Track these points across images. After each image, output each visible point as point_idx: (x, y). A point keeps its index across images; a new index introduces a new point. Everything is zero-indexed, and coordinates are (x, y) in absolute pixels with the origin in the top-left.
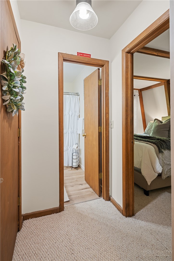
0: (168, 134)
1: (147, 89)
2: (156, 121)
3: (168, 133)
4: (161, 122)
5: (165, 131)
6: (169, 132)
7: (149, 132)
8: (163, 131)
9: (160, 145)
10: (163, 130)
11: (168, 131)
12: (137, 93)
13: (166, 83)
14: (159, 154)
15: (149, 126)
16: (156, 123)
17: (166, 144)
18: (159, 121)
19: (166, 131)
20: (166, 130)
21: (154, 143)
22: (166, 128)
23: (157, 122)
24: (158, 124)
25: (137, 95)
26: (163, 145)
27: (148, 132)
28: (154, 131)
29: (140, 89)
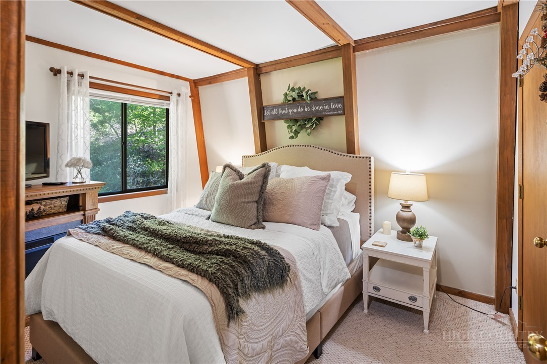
0: (256, 213)
1: (210, 83)
2: (228, 170)
3: (255, 210)
4: (241, 177)
5: (248, 202)
6: (258, 207)
7: (210, 204)
8: (244, 203)
9: (232, 281)
10: (243, 200)
11: (256, 202)
12: (187, 89)
13: (252, 72)
14: (228, 326)
15: (211, 183)
16: (228, 179)
17: (252, 272)
18: (235, 170)
19: (251, 202)
20: (251, 200)
21: (211, 278)
22: (252, 194)
23: (230, 176)
24: (230, 183)
25: (186, 94)
26: (242, 281)
27: (206, 203)
28: (220, 204)
29: (194, 80)
